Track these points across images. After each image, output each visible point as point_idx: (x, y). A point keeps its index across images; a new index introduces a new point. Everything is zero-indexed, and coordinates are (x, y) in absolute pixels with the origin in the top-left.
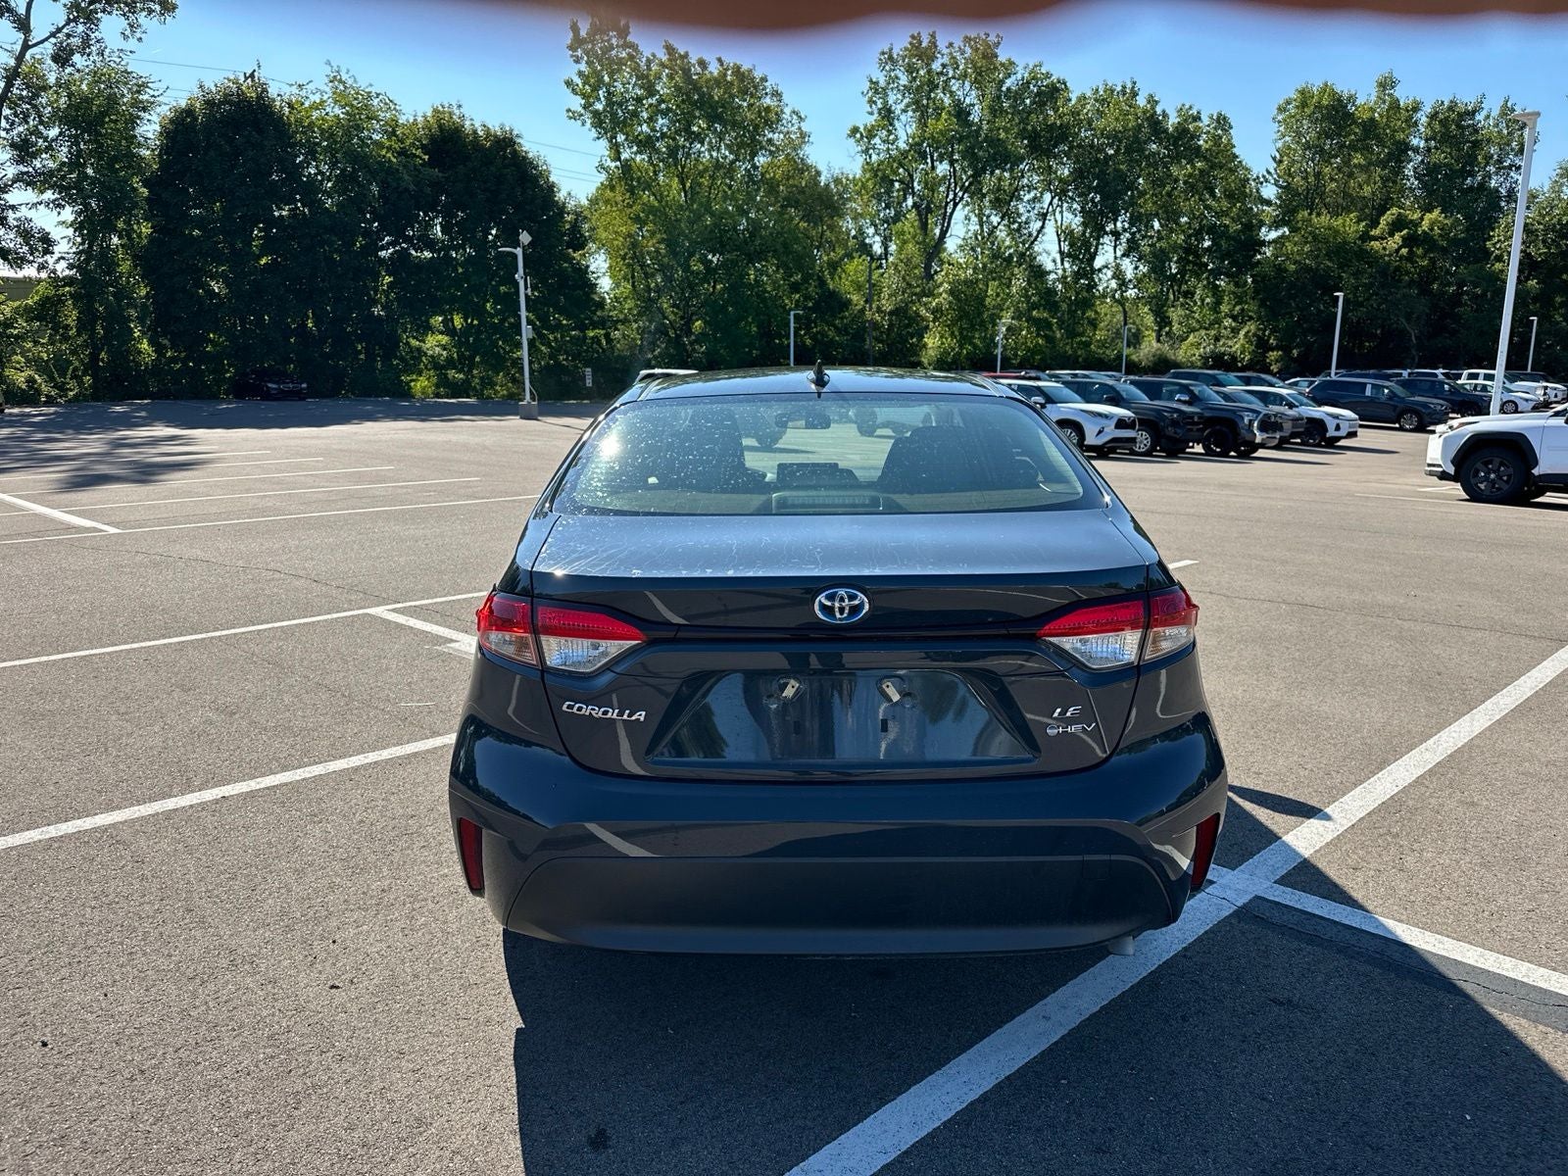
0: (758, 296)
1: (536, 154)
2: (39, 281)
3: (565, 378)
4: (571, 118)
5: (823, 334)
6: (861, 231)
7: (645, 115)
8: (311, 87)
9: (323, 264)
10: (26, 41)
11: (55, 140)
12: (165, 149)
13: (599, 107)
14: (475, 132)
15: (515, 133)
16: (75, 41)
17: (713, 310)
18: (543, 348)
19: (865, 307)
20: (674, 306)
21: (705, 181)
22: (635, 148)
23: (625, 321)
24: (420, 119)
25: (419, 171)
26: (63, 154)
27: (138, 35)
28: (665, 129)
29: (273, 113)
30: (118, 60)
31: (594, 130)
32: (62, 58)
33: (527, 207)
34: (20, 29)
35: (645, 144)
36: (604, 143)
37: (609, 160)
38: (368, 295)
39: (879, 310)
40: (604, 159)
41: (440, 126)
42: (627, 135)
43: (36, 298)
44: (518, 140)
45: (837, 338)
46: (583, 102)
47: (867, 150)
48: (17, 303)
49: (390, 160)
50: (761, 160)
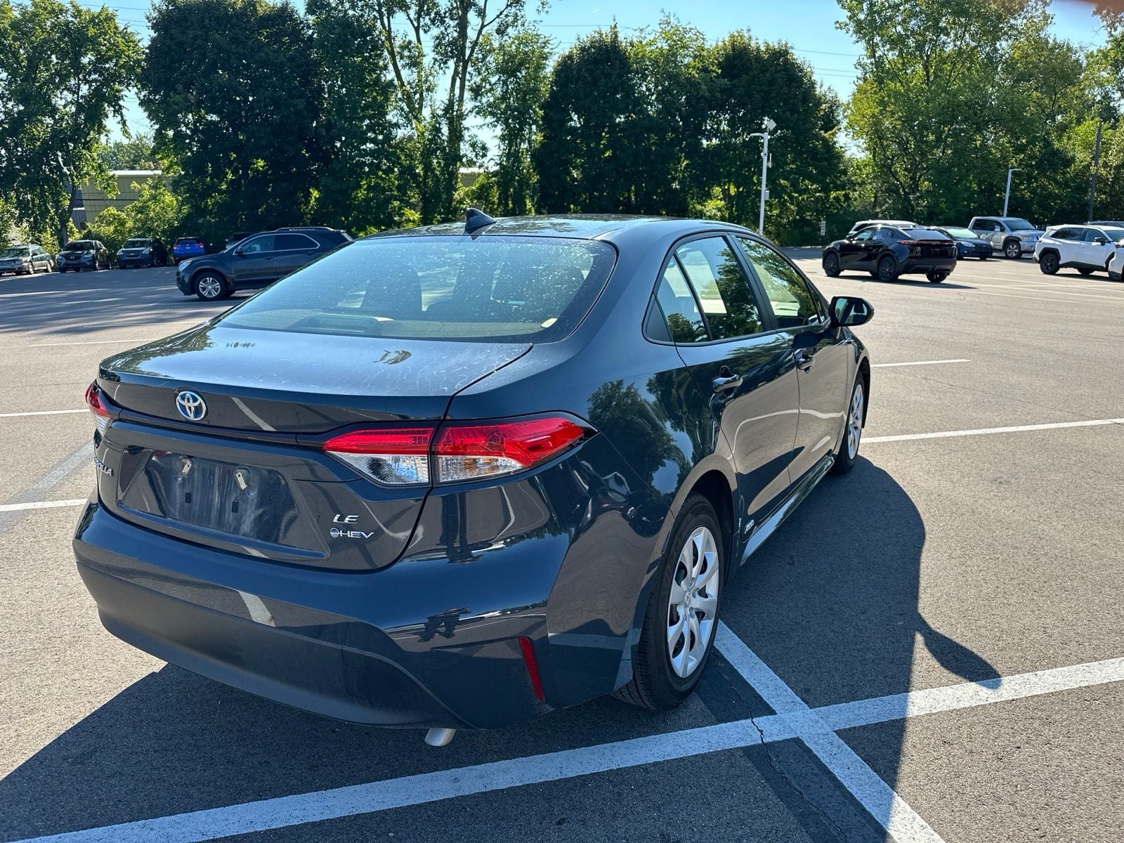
0: (982, 157)
1: (803, 59)
2: (479, 175)
3: (806, 229)
4: (837, 28)
5: (1044, 188)
6: (1106, 97)
7: (900, 19)
8: (649, 29)
9: (642, 154)
10: (483, 23)
11: (495, 84)
12: (555, 83)
13: (862, 17)
14: (758, 49)
15: (789, 45)
16: (510, 19)
17: (941, 173)
18: (792, 207)
19: (1091, 163)
20: (906, 169)
21: (948, 67)
22: (888, 46)
23: (863, 183)
24: (720, 44)
25: (713, 81)
26: (499, 91)
27: (546, 10)
28: (916, 28)
29: (620, 51)
30: (533, 28)
31: (854, 35)
32: (501, 31)
33: (791, 101)
34: (479, 15)
35: (897, 42)
36: (862, 44)
37: (865, 58)
38: (671, 174)
39: (1105, 165)
40: (861, 57)
41: (733, 49)
42: (882, 36)
43: (478, 185)
44: (790, 51)
45: (1057, 191)
46: (849, 14)
47: (1113, 23)
48: (467, 189)
49: (694, 76)
50: (1003, 45)
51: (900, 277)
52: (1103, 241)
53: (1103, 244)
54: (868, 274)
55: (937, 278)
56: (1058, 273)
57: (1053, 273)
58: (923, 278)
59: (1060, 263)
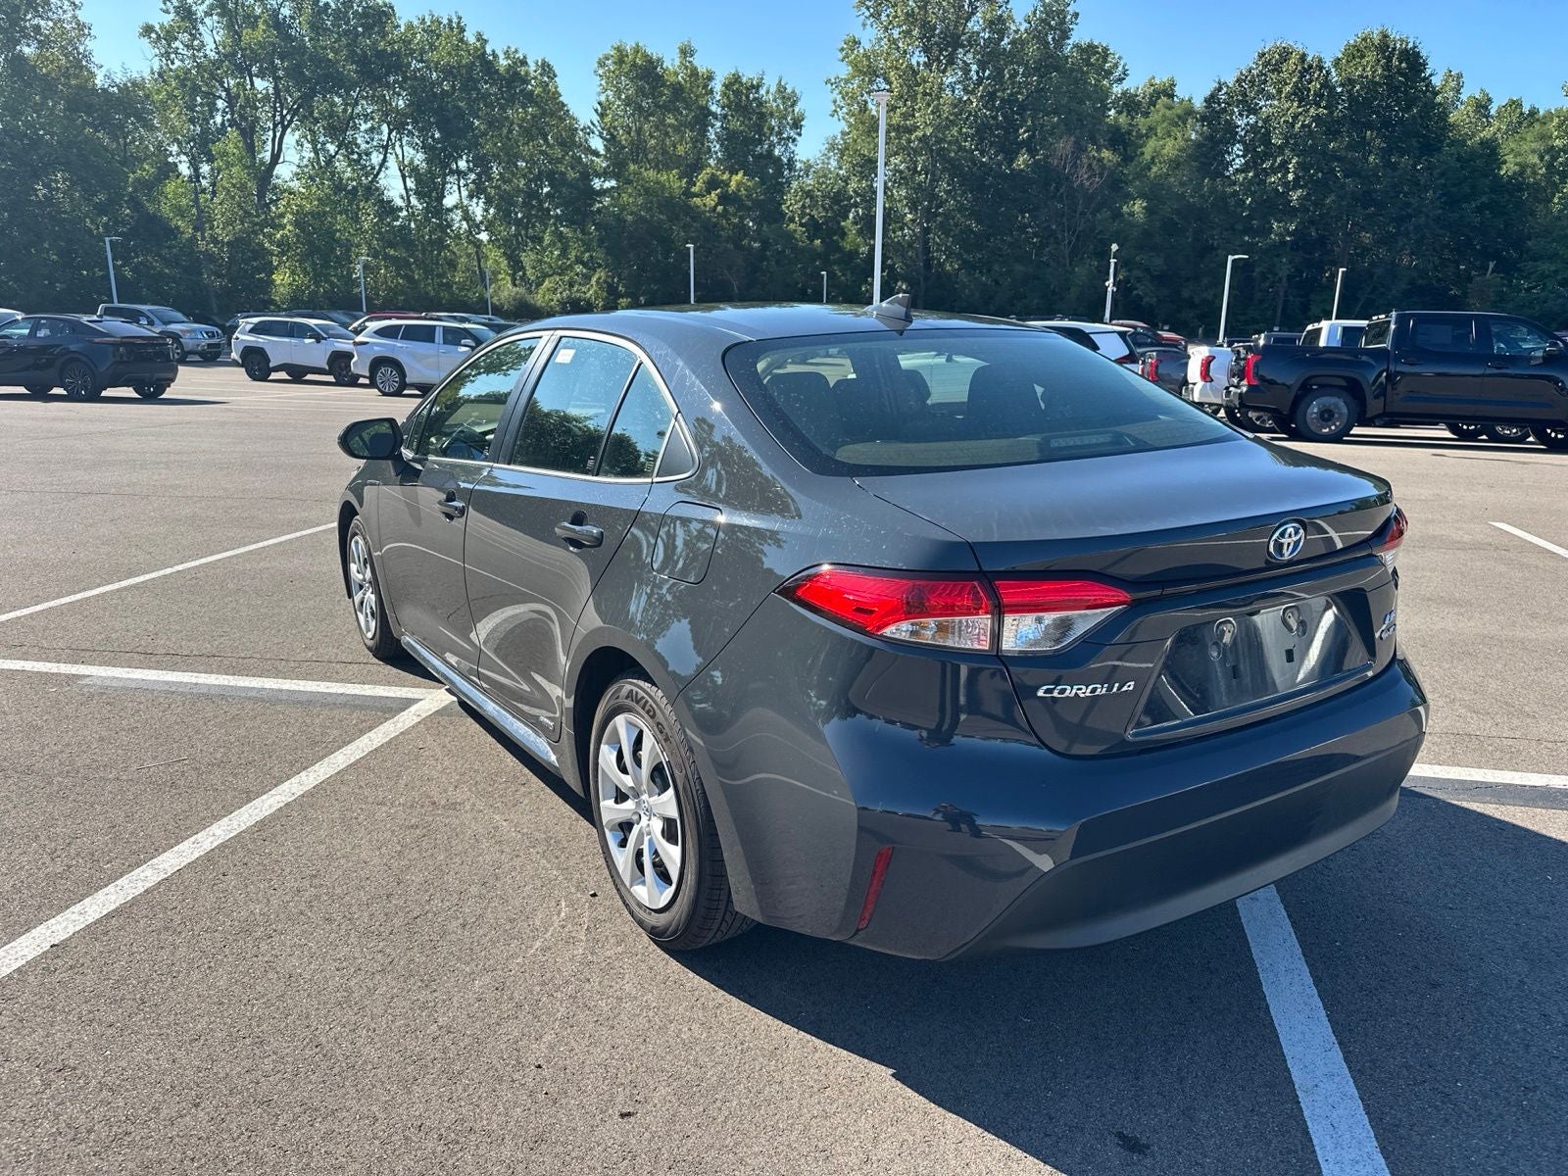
5: (148, 265)
19: (195, 236)
47: (167, 54)
51: (104, 394)
52: (318, 338)
53: (318, 342)
54: (22, 390)
55: (151, 392)
56: (271, 378)
57: (264, 378)
58: (129, 392)
59: (271, 365)
